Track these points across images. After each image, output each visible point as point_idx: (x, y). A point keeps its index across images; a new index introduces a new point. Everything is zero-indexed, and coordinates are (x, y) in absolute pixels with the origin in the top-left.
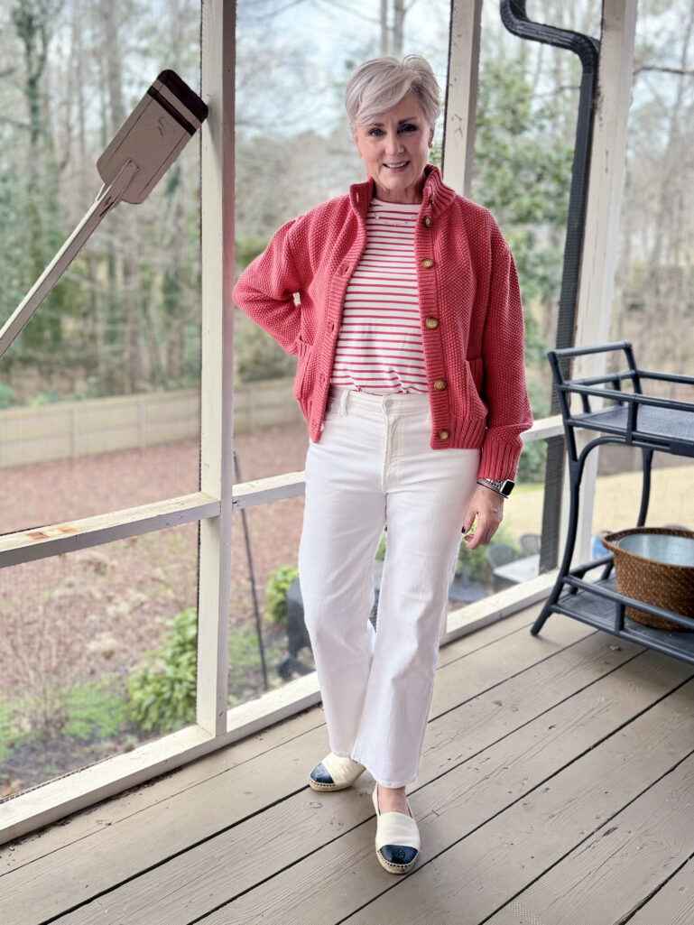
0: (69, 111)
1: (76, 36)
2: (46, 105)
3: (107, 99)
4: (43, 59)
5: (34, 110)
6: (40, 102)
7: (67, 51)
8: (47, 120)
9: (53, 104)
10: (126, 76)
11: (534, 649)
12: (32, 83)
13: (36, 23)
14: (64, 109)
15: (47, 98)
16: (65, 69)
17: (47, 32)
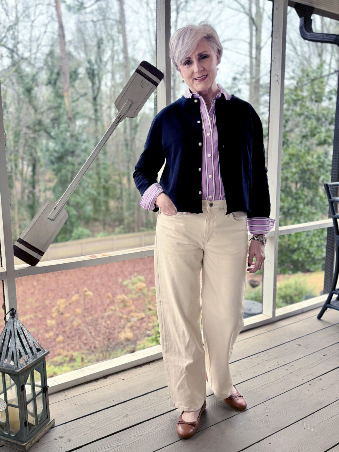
0: (111, 111)
1: (113, 78)
2: (101, 109)
4: (99, 88)
5: (96, 111)
6: (98, 107)
7: (109, 84)
8: (102, 115)
9: (104, 108)
11: (319, 325)
12: (95, 99)
13: (96, 72)
14: (108, 110)
15: (101, 106)
16: (108, 93)
17: (100, 76)
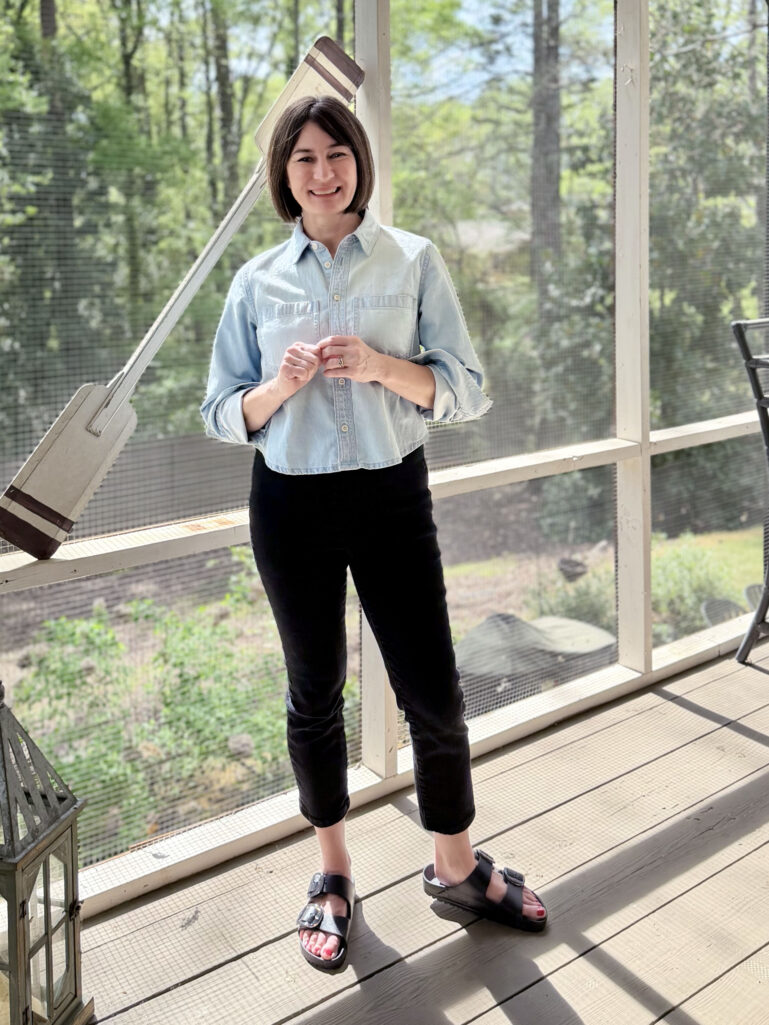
0: (168, 90)
2: (142, 85)
3: (213, 74)
4: (139, 31)
5: (127, 89)
6: (136, 82)
7: (165, 23)
9: (150, 85)
10: (233, 46)
12: (127, 60)
14: (163, 89)
15: (142, 79)
